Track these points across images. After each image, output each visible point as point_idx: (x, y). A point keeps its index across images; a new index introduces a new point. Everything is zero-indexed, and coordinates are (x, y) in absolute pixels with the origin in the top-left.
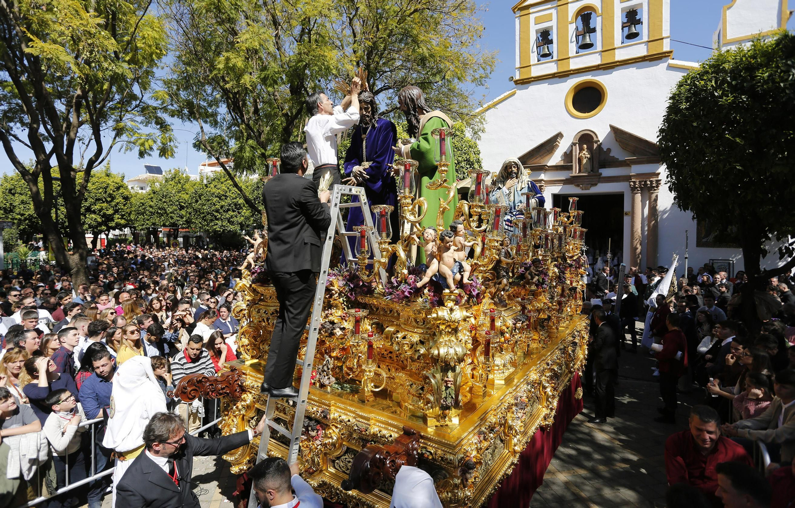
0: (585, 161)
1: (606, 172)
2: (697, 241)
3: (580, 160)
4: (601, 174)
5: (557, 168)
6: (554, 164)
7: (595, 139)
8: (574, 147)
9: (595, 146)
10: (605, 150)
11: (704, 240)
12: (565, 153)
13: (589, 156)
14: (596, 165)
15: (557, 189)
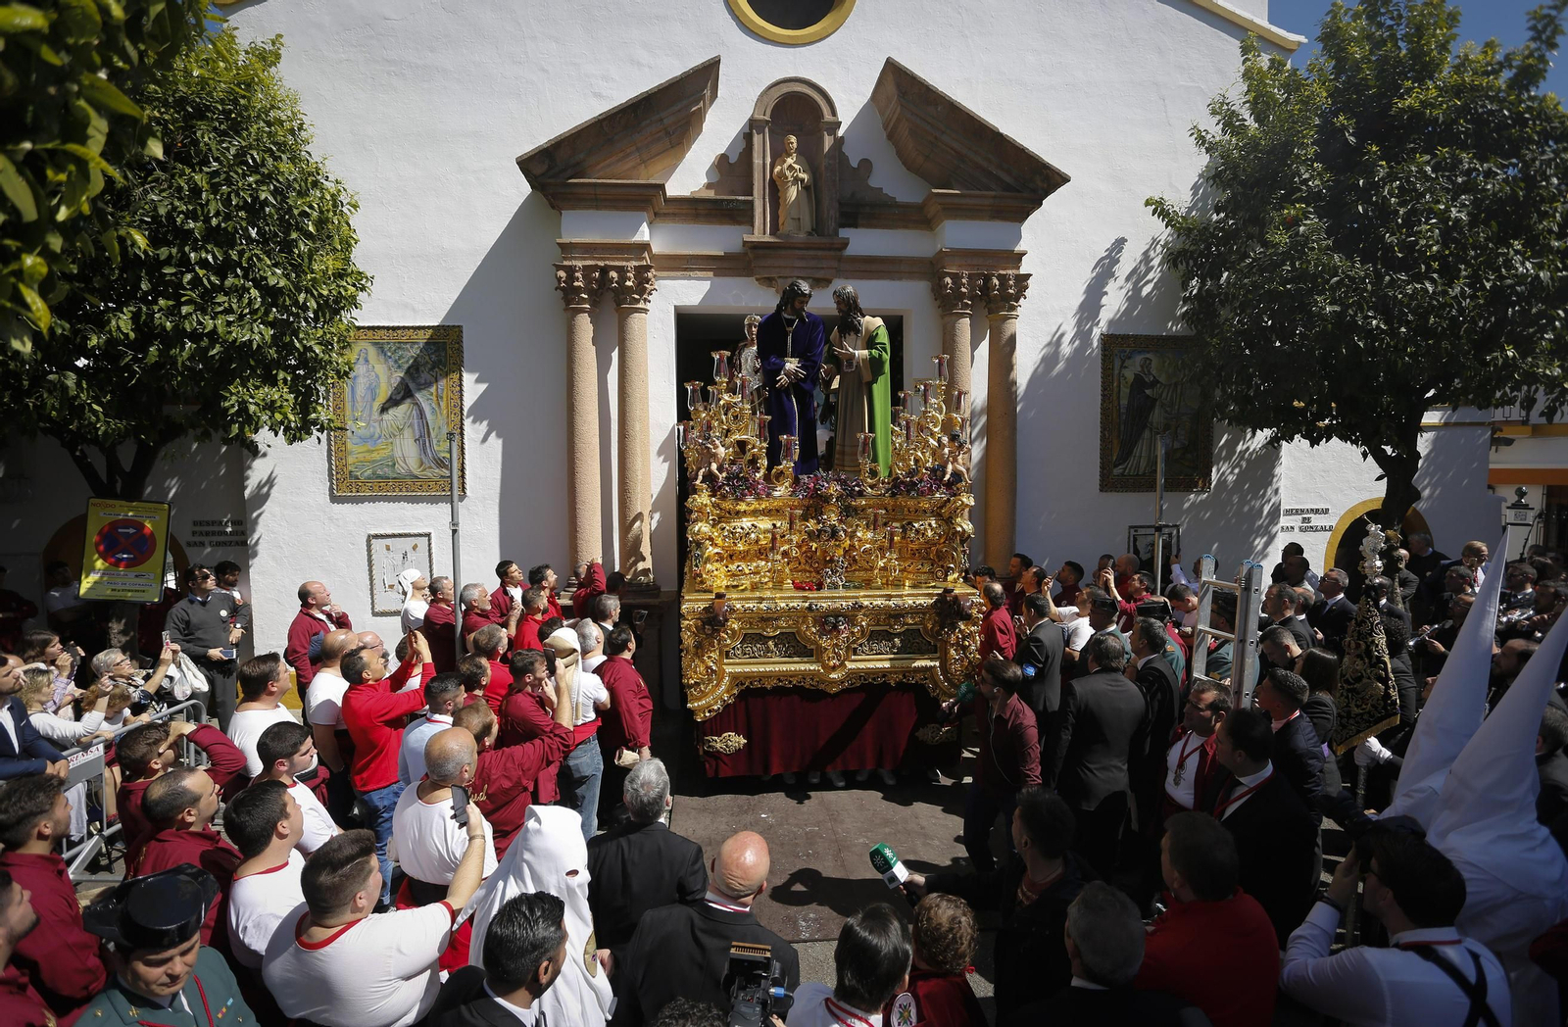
0: (793, 193)
1: (862, 241)
2: (1102, 475)
3: (775, 189)
4: (845, 244)
5: (693, 209)
6: (685, 192)
7: (828, 117)
8: (757, 139)
9: (828, 142)
10: (854, 164)
11: (1117, 471)
12: (723, 158)
13: (804, 176)
14: (831, 212)
15: (692, 292)
